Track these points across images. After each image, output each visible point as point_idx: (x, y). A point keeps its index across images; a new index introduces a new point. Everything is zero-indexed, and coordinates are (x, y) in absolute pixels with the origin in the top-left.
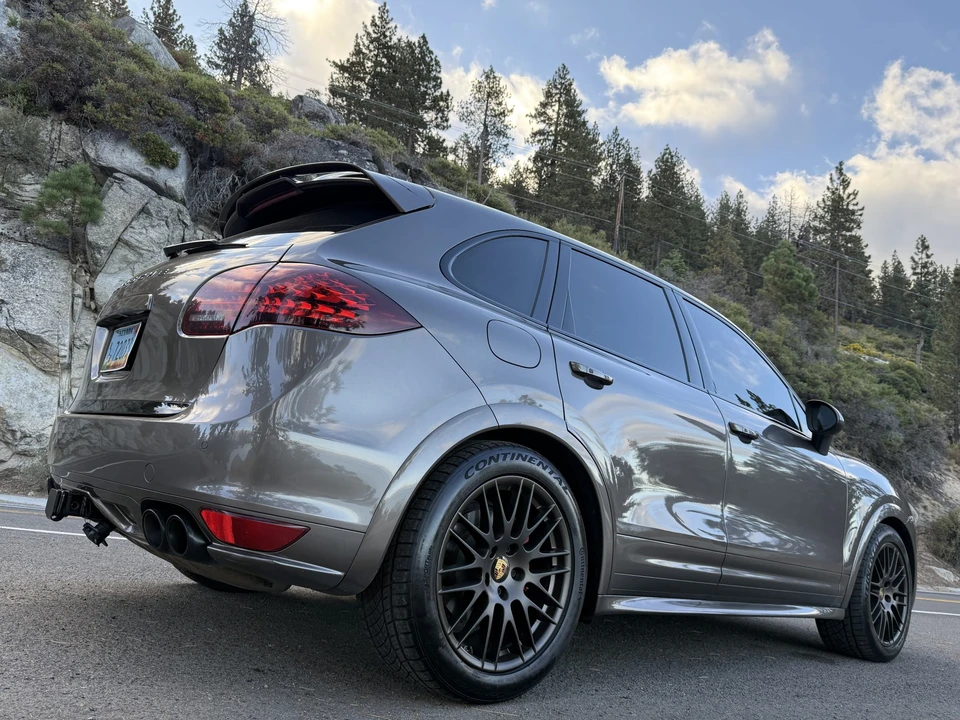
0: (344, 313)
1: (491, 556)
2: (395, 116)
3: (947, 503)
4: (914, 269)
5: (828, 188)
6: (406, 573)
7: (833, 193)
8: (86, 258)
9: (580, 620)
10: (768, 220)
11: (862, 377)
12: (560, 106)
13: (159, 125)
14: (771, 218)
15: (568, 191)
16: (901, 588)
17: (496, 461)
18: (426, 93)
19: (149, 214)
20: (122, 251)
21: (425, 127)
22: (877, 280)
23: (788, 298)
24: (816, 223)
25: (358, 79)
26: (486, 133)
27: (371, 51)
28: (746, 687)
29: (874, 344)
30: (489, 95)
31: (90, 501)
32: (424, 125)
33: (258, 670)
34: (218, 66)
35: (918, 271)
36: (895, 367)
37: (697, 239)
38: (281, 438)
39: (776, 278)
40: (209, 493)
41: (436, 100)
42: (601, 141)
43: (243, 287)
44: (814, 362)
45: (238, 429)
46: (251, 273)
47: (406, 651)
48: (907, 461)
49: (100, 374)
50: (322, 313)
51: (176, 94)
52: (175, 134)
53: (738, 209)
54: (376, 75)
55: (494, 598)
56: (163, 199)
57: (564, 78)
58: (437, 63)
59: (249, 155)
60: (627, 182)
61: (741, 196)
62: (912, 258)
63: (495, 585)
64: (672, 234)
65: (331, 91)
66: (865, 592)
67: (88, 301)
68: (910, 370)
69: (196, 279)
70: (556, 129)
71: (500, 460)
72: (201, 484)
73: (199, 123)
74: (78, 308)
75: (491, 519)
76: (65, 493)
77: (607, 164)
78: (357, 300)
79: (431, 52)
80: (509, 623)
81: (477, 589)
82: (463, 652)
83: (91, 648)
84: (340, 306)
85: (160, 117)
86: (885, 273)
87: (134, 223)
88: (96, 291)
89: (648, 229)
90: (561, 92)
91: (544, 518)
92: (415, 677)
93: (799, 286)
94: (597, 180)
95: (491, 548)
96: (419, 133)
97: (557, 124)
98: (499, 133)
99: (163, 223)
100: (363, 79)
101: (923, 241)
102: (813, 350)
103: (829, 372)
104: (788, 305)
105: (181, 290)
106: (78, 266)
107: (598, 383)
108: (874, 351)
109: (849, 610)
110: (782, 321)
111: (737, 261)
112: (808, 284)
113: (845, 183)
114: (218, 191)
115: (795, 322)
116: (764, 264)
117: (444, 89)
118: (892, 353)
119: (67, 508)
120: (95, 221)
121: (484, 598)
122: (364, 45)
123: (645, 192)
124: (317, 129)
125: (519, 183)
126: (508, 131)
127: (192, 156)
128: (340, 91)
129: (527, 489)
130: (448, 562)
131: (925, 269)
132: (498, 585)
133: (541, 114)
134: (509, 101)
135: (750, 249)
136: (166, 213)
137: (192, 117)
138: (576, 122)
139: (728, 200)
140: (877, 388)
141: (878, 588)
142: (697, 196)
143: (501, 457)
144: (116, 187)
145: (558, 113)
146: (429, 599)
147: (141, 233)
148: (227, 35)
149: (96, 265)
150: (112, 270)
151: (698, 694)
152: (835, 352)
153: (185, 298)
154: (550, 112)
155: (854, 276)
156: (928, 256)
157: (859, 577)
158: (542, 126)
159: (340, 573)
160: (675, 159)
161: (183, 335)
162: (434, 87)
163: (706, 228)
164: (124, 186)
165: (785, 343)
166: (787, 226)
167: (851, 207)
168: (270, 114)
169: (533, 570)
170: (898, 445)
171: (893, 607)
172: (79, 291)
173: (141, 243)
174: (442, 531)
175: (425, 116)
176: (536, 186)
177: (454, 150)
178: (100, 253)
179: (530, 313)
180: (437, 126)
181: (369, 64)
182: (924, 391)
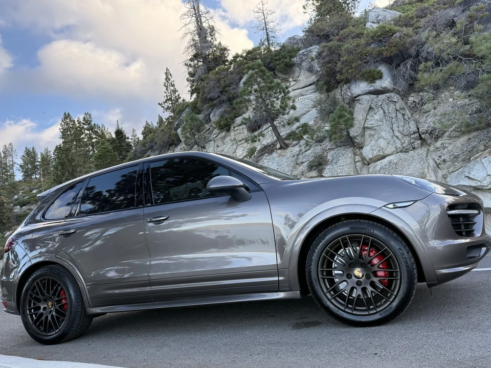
13: (366, 63)
19: (373, 108)
20: (368, 133)
51: (367, 43)
52: (374, 62)
56: (380, 96)
73: (382, 48)
85: (365, 59)
87: (368, 117)
88: (364, 155)
99: (380, 109)
106: (356, 148)
120: (352, 126)
127: (389, 65)
136: (380, 103)
137: (378, 49)
144: (358, 104)
149: (360, 144)
150: (368, 143)
164: (360, 102)
172: (357, 159)
173: (373, 124)
178: (357, 139)
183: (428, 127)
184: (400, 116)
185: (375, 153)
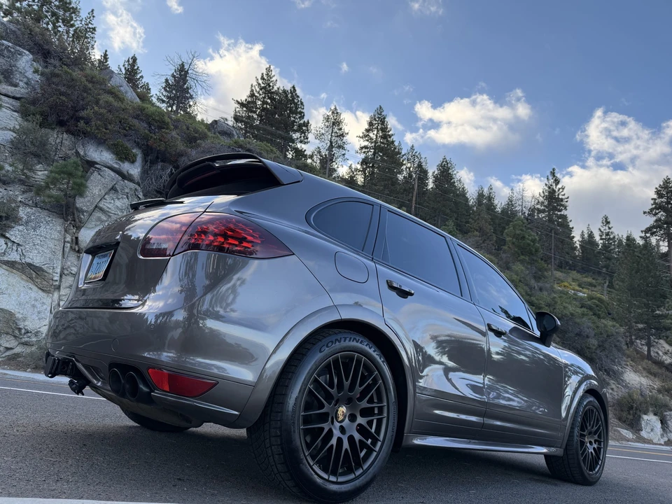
0: (245, 244)
1: (336, 405)
2: (275, 135)
3: (626, 386)
4: (601, 236)
5: (546, 185)
6: (280, 414)
7: (549, 188)
8: (74, 217)
9: (392, 451)
10: (508, 204)
11: (570, 303)
12: (378, 131)
13: (125, 136)
14: (510, 203)
15: (383, 183)
16: (599, 436)
17: (340, 342)
18: (294, 121)
19: (116, 191)
20: (98, 214)
21: (293, 143)
22: (578, 242)
23: (521, 252)
24: (539, 206)
25: (252, 112)
26: (331, 147)
27: (260, 95)
28: (500, 499)
29: (577, 283)
30: (334, 124)
31: (74, 365)
32: (293, 141)
33: (180, 479)
34: (163, 101)
35: (604, 237)
36: (591, 298)
37: (464, 214)
38: (201, 325)
39: (514, 240)
40: (154, 357)
41: (300, 126)
42: (403, 153)
43: (181, 227)
44: (538, 293)
45: (174, 318)
46: (186, 219)
47: (279, 466)
48: (600, 359)
49: (85, 283)
50: (230, 244)
51: (137, 117)
52: (135, 142)
53: (489, 197)
54: (263, 109)
55: (337, 433)
56: (126, 181)
57: (381, 114)
58: (302, 103)
59: (182, 155)
60: (420, 179)
61: (491, 189)
62: (600, 229)
63: (337, 425)
64: (448, 211)
65: (235, 118)
66: (576, 438)
67: (74, 246)
68: (600, 300)
69: (150, 223)
70: (375, 146)
71: (342, 342)
72: (149, 351)
73: (151, 135)
74: (67, 250)
75: (336, 381)
76: (58, 359)
77: (407, 168)
78: (253, 236)
79: (298, 97)
80: (346, 450)
81: (326, 426)
82: (316, 468)
83: (70, 462)
84: (242, 240)
85: (127, 130)
86: (583, 238)
87: (106, 196)
88: (79, 239)
89: (433, 208)
90: (378, 122)
91: (370, 381)
92: (284, 484)
93: (529, 245)
94: (400, 177)
95: (335, 399)
96: (289, 146)
97: (376, 142)
98: (340, 147)
99: (125, 197)
100: (255, 112)
101: (606, 219)
102: (538, 286)
103: (549, 300)
104: (522, 257)
105: (139, 230)
106: (68, 223)
107: (404, 294)
108: (577, 288)
109: (566, 450)
110: (518, 267)
111: (489, 229)
112: (534, 244)
113: (557, 182)
114: (161, 177)
115: (527, 268)
116: (506, 231)
117: (305, 119)
118: (588, 289)
119: (59, 370)
120: (81, 195)
121: (330, 433)
122: (256, 91)
123: (431, 185)
124: (225, 141)
125: (352, 177)
126: (345, 146)
127: (145, 155)
128: (240, 119)
129: (359, 361)
130: (307, 408)
131: (608, 237)
132: (340, 424)
133: (366, 136)
134: (346, 128)
135: (497, 221)
136: (126, 191)
137: (146, 131)
138: (387, 141)
139: (483, 191)
140: (579, 311)
141: (584, 436)
142: (463, 188)
143: (343, 340)
144: (96, 173)
145: (377, 136)
146: (294, 432)
147: (110, 203)
148: (170, 82)
149: (80, 222)
150: (91, 226)
151: (469, 502)
152: (552, 287)
153: (142, 236)
154: (371, 135)
155: (564, 240)
156: (610, 228)
157: (572, 428)
158: (366, 143)
159: (237, 413)
160: (449, 165)
161: (141, 257)
162: (299, 118)
163: (469, 208)
164: (101, 173)
165: (520, 281)
166: (520, 207)
167: (560, 197)
168: (196, 131)
169: (362, 415)
170: (594, 348)
171: (594, 448)
172: (69, 239)
173: (110, 209)
174: (303, 387)
175: (294, 135)
176: (363, 179)
177: (311, 157)
178: (83, 215)
179: (361, 249)
180: (301, 142)
181: (259, 103)
182: (610, 314)
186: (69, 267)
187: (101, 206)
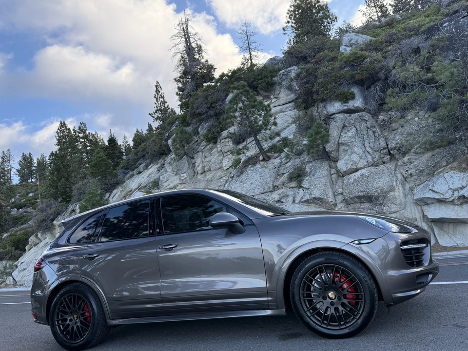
13: (340, 85)
19: (346, 126)
20: (342, 148)
51: (342, 67)
52: (347, 84)
56: (353, 115)
74: (334, 179)
87: (342, 134)
88: (339, 168)
99: (353, 127)
106: (332, 161)
120: (327, 142)
136: (352, 122)
144: (333, 122)
149: (334, 158)
150: (342, 157)
164: (335, 120)
172: (333, 172)
173: (346, 141)
178: (332, 154)
183: (396, 144)
184: (371, 133)
185: (349, 166)
186: (337, 190)
187: (340, 142)
